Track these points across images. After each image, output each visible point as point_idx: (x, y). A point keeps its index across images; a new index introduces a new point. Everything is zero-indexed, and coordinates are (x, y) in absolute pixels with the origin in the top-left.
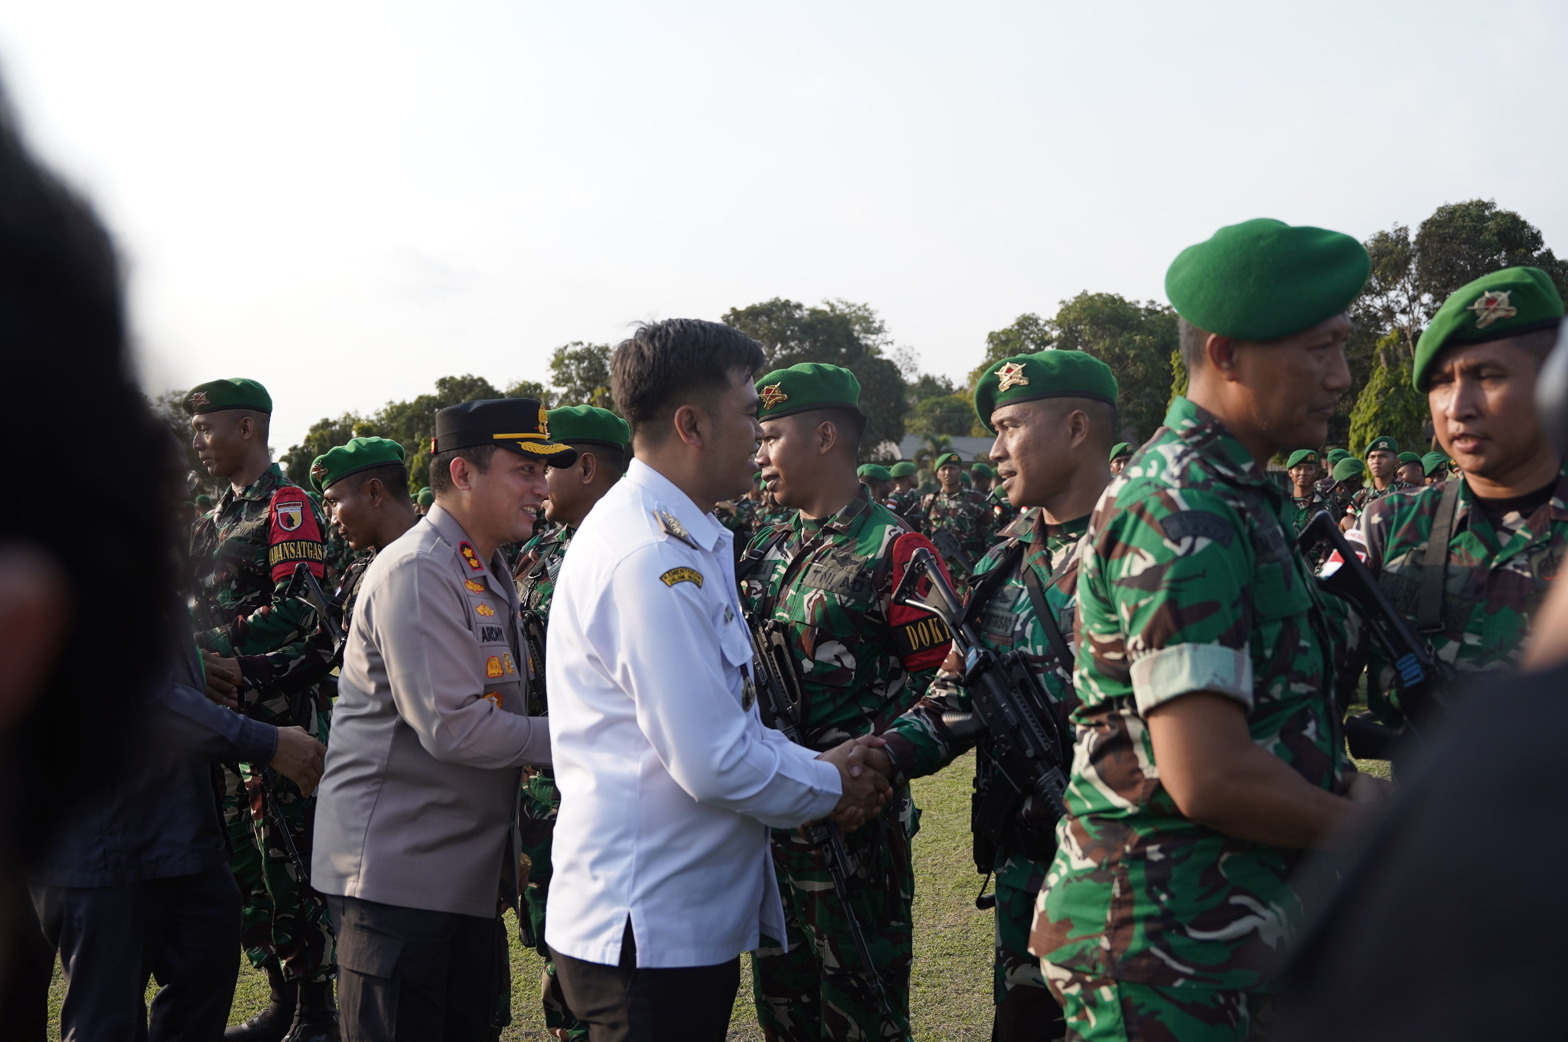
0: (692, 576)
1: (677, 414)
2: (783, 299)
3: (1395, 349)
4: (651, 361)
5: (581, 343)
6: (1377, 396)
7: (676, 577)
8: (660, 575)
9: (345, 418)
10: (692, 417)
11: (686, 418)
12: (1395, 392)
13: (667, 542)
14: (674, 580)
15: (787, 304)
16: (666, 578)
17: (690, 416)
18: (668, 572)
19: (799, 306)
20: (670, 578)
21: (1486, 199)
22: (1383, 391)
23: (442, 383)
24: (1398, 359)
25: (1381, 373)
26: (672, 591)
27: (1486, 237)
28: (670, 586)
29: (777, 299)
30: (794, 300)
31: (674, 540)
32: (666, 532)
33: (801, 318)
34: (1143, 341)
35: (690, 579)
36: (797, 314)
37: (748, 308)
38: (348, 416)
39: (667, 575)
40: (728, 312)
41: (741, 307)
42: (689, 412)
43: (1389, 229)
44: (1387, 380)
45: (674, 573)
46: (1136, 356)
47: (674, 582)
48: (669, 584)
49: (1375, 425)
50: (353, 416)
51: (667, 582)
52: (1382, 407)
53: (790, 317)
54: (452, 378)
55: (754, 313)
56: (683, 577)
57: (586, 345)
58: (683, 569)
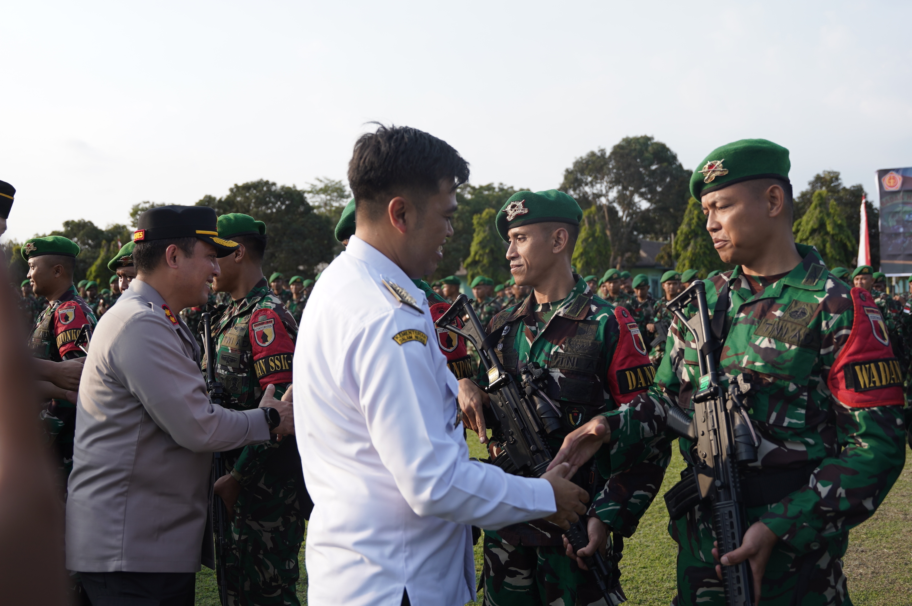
0: (419, 336)
1: (391, 203)
2: (265, 179)
3: (594, 216)
4: (384, 157)
5: (148, 202)
6: (582, 242)
7: (405, 337)
8: (393, 336)
9: (10, 243)
10: (403, 208)
11: (397, 207)
12: (593, 240)
13: (401, 309)
14: (404, 339)
15: (267, 183)
16: (397, 338)
17: (401, 206)
18: (399, 333)
19: (274, 184)
20: (401, 338)
21: (649, 135)
22: (585, 240)
23: (67, 224)
24: (595, 221)
25: (585, 230)
26: (401, 349)
27: (647, 155)
28: (400, 345)
29: (261, 180)
30: (271, 181)
31: (407, 308)
32: (401, 301)
33: (275, 191)
34: (462, 209)
35: (417, 339)
36: (273, 188)
37: (244, 184)
38: (11, 242)
39: (398, 336)
40: (232, 186)
41: (240, 184)
42: (402, 203)
43: (596, 150)
44: (588, 233)
45: (404, 335)
46: (459, 217)
47: (404, 341)
48: (400, 343)
49: (581, 259)
50: (14, 242)
51: (398, 341)
52: (585, 249)
53: (269, 190)
54: (73, 221)
55: (247, 187)
56: (411, 337)
57: (151, 203)
58: (411, 331)
